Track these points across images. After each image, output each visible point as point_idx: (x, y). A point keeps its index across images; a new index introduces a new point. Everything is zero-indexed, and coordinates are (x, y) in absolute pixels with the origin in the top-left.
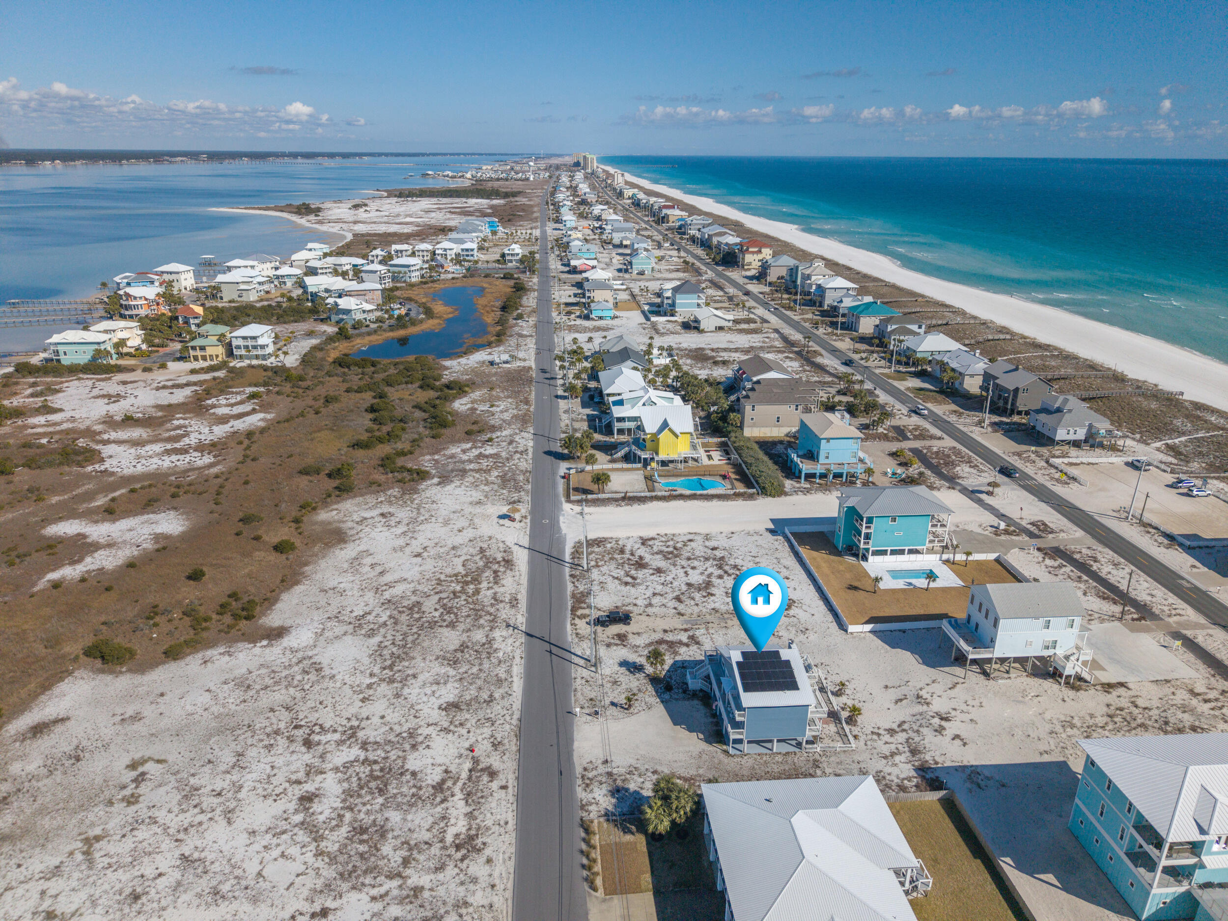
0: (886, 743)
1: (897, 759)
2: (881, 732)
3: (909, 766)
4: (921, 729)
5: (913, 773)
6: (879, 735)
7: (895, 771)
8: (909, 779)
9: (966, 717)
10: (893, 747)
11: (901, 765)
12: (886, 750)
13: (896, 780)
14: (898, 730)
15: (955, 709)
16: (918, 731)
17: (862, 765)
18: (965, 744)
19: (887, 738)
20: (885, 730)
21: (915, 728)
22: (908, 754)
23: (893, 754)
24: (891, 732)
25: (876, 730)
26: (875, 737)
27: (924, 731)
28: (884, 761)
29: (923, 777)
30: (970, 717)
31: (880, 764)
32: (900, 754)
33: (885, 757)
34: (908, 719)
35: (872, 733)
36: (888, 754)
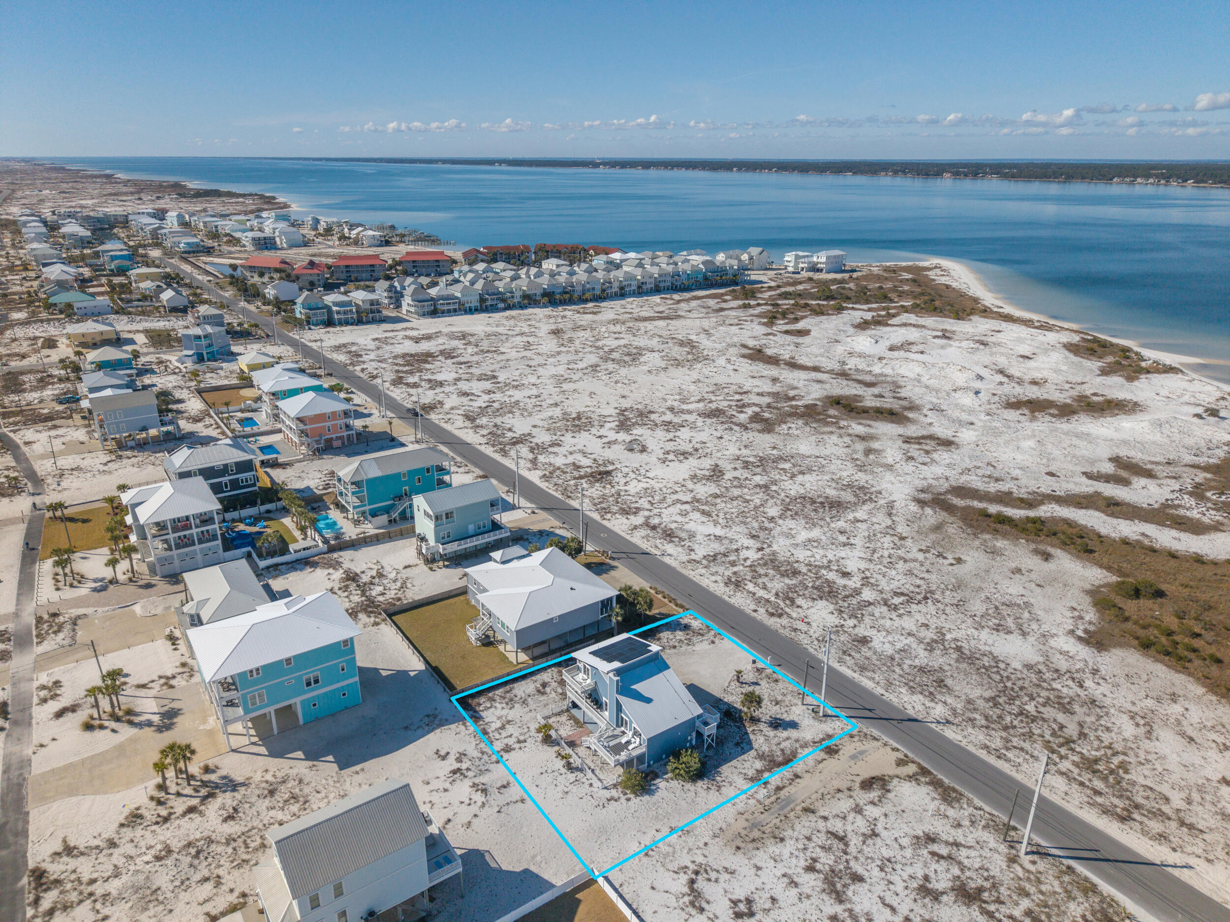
0: (511, 736)
1: (498, 724)
2: (517, 746)
3: (487, 720)
4: (480, 755)
5: (483, 714)
6: (519, 742)
7: (499, 712)
8: (487, 709)
9: (435, 785)
10: (504, 734)
11: (494, 719)
12: (510, 729)
13: (497, 705)
14: (502, 753)
15: (446, 790)
16: (483, 753)
17: (527, 709)
18: (437, 752)
19: (511, 741)
20: (514, 749)
21: (485, 757)
22: (489, 730)
23: (503, 727)
24: (508, 749)
25: (522, 745)
26: (522, 738)
27: (476, 754)
28: (509, 718)
29: (475, 711)
30: (430, 787)
31: (512, 714)
32: (497, 730)
33: (509, 722)
34: (493, 767)
35: (525, 741)
36: (507, 726)
